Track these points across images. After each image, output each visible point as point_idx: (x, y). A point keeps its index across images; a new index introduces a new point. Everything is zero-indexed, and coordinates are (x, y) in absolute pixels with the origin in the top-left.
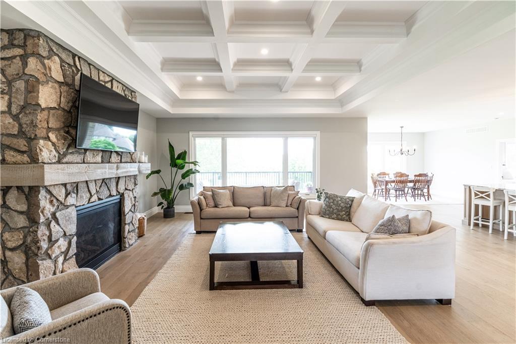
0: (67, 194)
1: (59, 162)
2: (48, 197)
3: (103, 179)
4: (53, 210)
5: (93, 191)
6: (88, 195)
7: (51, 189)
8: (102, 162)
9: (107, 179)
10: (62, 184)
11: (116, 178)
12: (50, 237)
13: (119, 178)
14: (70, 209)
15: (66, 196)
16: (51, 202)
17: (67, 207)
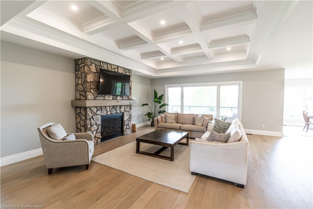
0: (97, 110)
1: (94, 99)
2: (90, 111)
3: (113, 106)
4: (92, 115)
5: (108, 110)
6: (106, 112)
7: (91, 108)
8: (113, 100)
9: (115, 106)
10: (95, 107)
11: (120, 106)
12: (91, 124)
13: (121, 106)
14: (98, 116)
15: (97, 111)
16: (91, 112)
17: (97, 115)
